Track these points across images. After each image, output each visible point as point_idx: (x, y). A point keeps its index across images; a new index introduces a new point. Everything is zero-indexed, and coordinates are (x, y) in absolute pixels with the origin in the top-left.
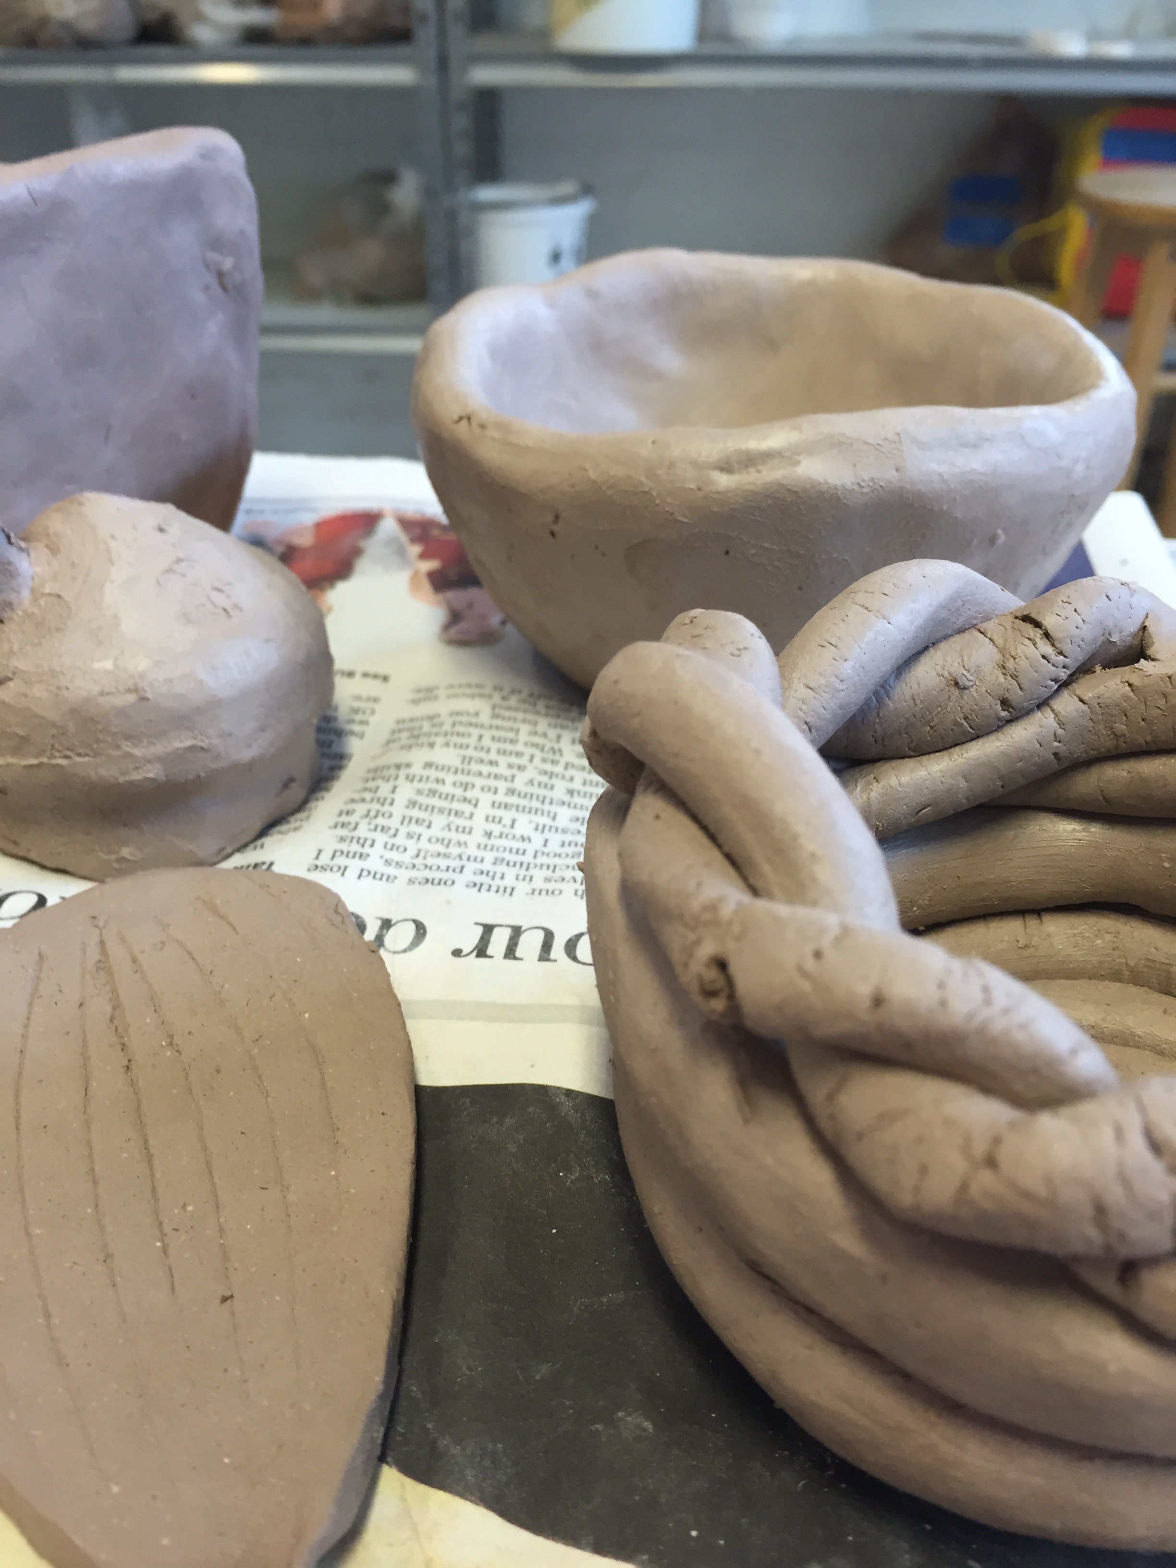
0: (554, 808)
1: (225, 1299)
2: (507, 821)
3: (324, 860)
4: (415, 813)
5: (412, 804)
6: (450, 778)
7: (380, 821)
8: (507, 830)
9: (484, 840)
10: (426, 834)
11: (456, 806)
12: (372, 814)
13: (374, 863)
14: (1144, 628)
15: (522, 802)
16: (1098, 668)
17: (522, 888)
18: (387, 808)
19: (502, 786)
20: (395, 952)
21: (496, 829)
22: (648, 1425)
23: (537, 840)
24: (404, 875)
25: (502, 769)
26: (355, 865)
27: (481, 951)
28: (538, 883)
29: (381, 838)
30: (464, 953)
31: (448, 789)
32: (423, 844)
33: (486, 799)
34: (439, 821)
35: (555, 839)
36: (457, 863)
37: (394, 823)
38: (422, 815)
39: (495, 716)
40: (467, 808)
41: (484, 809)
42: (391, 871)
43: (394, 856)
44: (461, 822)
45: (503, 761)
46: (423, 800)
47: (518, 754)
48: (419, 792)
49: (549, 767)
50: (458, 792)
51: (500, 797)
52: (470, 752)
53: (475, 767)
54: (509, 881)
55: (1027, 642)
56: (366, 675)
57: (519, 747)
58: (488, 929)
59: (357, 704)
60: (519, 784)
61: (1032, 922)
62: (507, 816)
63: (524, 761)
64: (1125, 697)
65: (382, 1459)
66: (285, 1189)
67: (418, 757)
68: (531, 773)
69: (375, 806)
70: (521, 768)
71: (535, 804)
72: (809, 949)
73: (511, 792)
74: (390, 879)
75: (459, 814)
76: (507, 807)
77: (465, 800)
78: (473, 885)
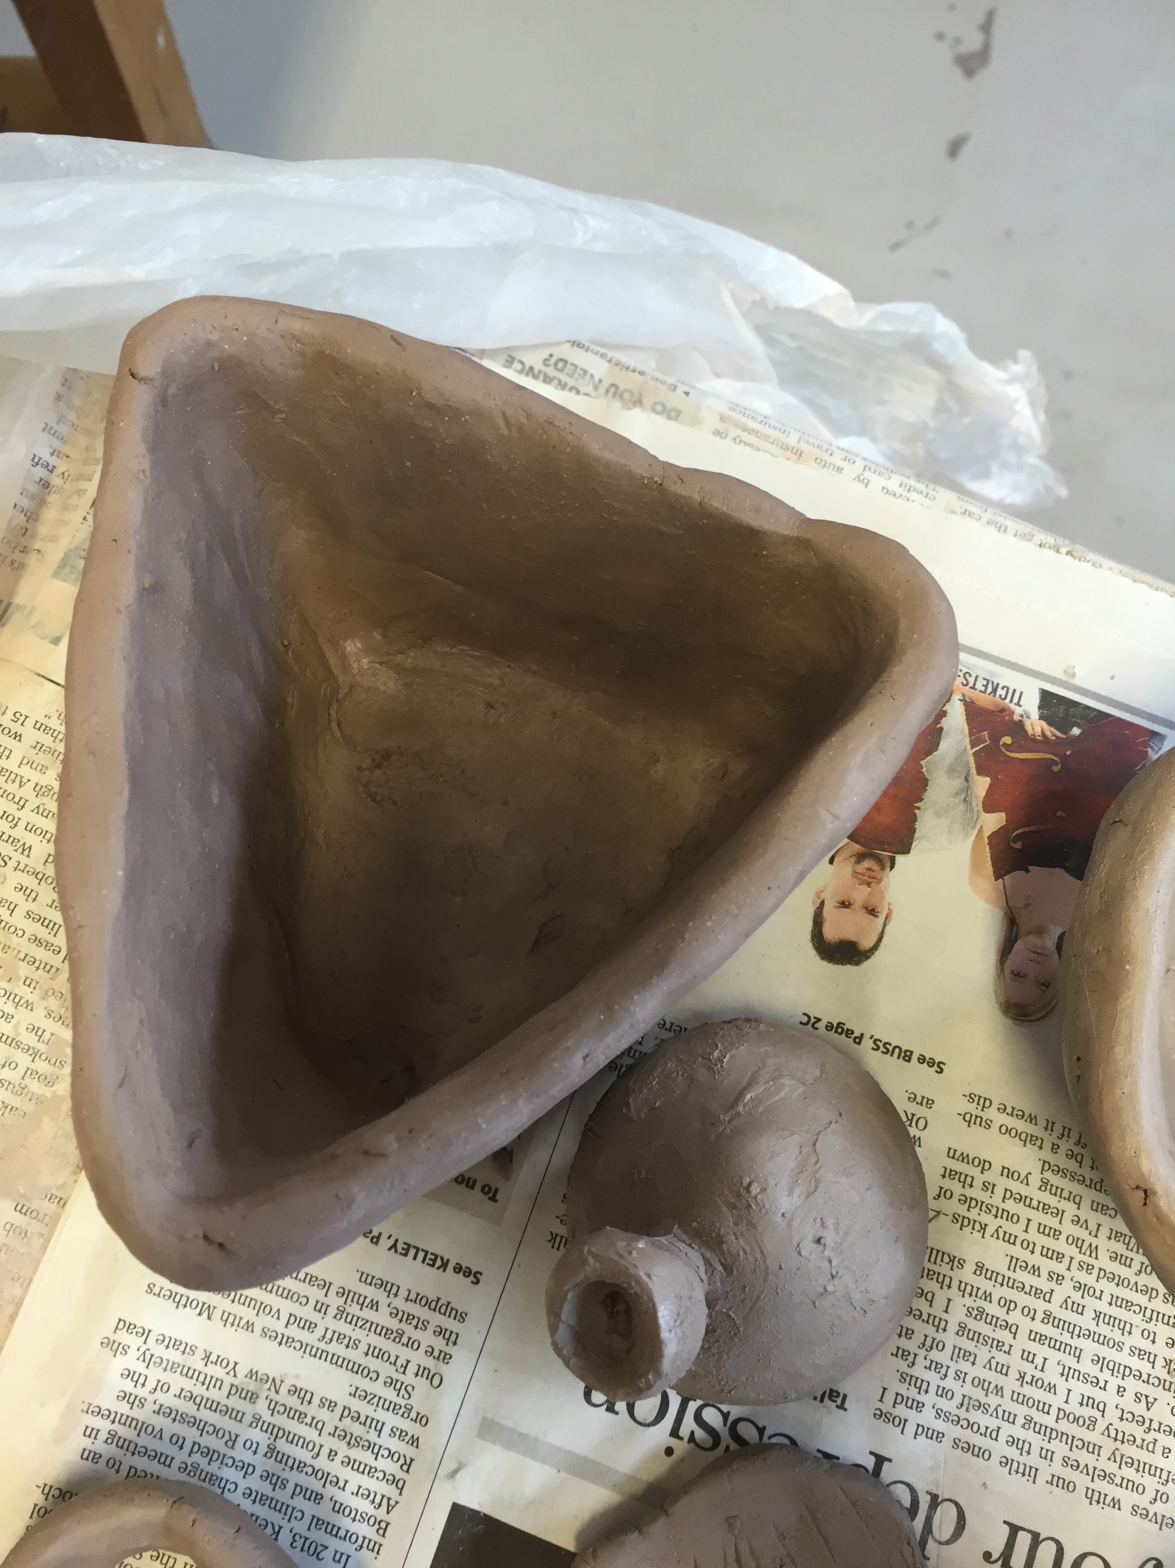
0: (1081, 1343)
2: (1039, 1361)
3: (887, 1406)
4: (964, 1342)
5: (962, 1329)
7: (935, 1354)
8: (1038, 1374)
10: (971, 1373)
12: (928, 1341)
13: (927, 1417)
15: (1055, 1333)
17: (1044, 1471)
18: (941, 1336)
19: (1040, 1306)
20: (940, 1543)
21: (1029, 1369)
24: (950, 1432)
25: (1043, 1283)
26: (912, 1418)
28: (1057, 1468)
29: (933, 1378)
30: (992, 1559)
31: (993, 1309)
32: (968, 1389)
33: (1025, 1325)
35: (1077, 1392)
36: (993, 1423)
37: (946, 1358)
38: (969, 1346)
39: (1045, 1185)
41: (1022, 1342)
42: (940, 1426)
43: (943, 1404)
44: (1001, 1357)
45: (1047, 1266)
46: (973, 1325)
47: (1060, 1257)
48: (969, 1313)
50: (1000, 1313)
51: (1038, 1326)
52: (1017, 1251)
53: (1021, 1276)
54: (1033, 1459)
56: (922, 1060)
57: (1060, 1245)
58: (1014, 1530)
59: (912, 1108)
60: (1054, 1308)
62: (1041, 1351)
63: (1063, 1269)
67: (971, 1250)
69: (930, 1330)
70: (1059, 1280)
73: (1047, 1315)
74: (938, 1436)
75: (1000, 1345)
76: (1041, 1339)
77: (1007, 1326)
78: (1006, 1462)
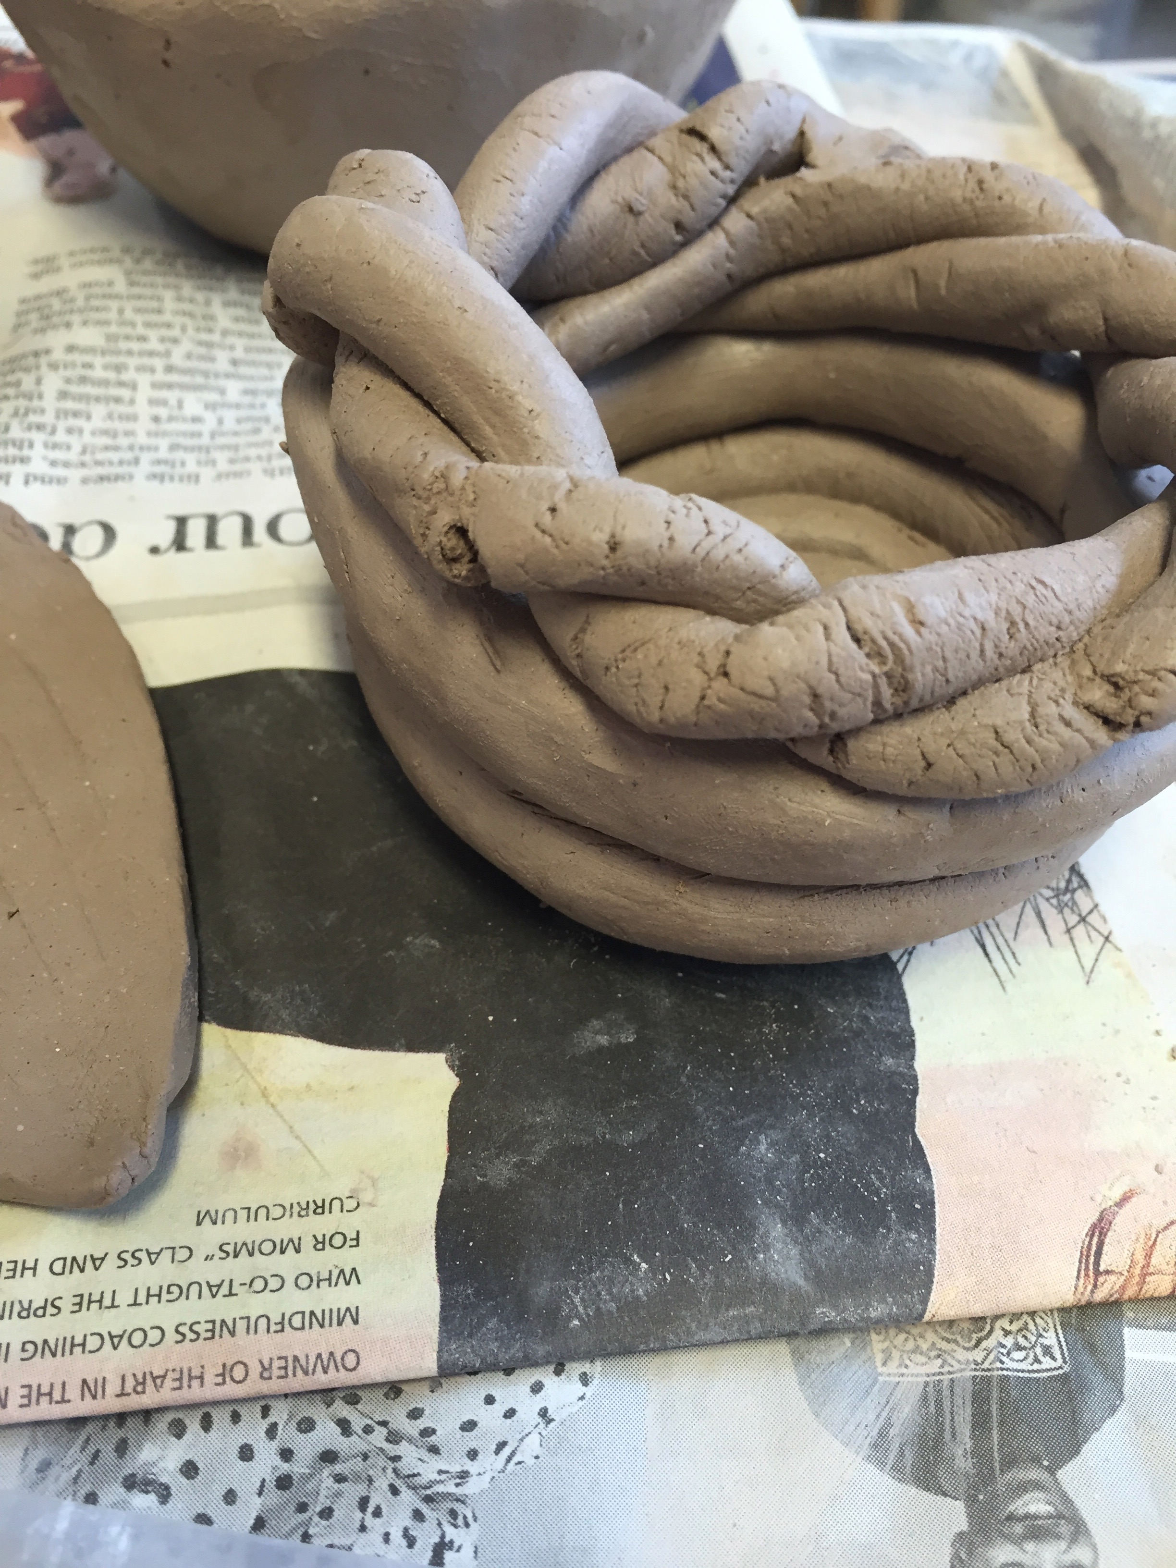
0: (222, 382)
1: (11, 915)
2: (173, 402)
4: (70, 405)
5: (63, 395)
6: (98, 361)
7: (33, 418)
8: (176, 412)
9: (153, 427)
10: (87, 426)
11: (114, 391)
12: (22, 411)
13: (38, 466)
14: (802, 134)
15: (186, 379)
16: (762, 180)
17: (207, 473)
18: (36, 403)
19: (158, 363)
20: (88, 558)
21: (163, 412)
22: (435, 943)
23: (210, 420)
24: (75, 475)
25: (154, 345)
26: (17, 471)
27: (180, 544)
28: (223, 465)
29: (38, 438)
30: (162, 549)
31: (98, 373)
32: (87, 438)
33: (144, 381)
34: (99, 411)
35: (230, 416)
36: (128, 456)
37: (48, 418)
38: (77, 406)
39: (132, 284)
40: (125, 393)
41: (144, 392)
42: (60, 472)
43: (58, 455)
44: (122, 409)
45: (153, 335)
46: (74, 389)
47: (169, 326)
48: (68, 381)
49: (204, 336)
50: (111, 375)
51: (160, 376)
52: (113, 329)
53: (123, 345)
54: (191, 467)
55: (695, 158)
57: (167, 317)
58: (182, 522)
60: (177, 358)
61: (715, 446)
62: (172, 396)
63: (176, 332)
64: (789, 209)
65: (201, 1019)
66: (42, 806)
67: (57, 340)
68: (186, 345)
69: (22, 403)
70: (175, 341)
71: (199, 380)
72: (545, 506)
73: (169, 369)
74: (61, 481)
75: (118, 400)
76: (170, 386)
77: (121, 384)
78: (154, 476)
